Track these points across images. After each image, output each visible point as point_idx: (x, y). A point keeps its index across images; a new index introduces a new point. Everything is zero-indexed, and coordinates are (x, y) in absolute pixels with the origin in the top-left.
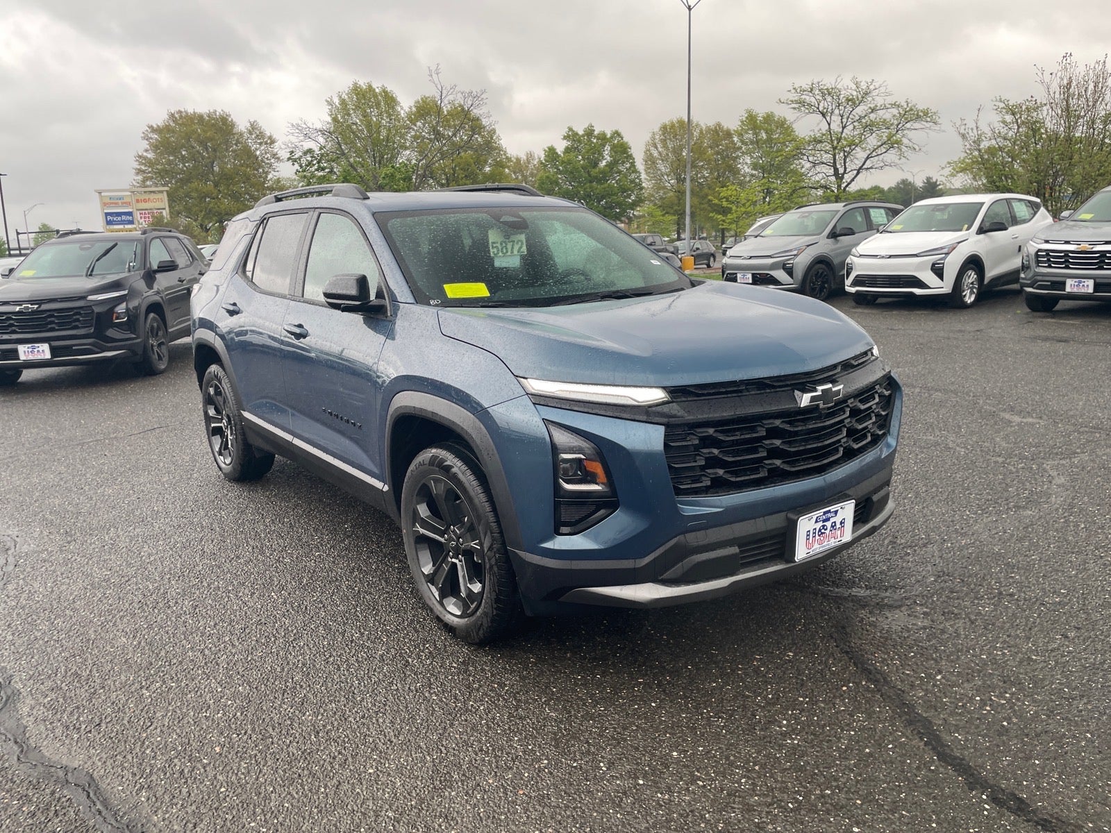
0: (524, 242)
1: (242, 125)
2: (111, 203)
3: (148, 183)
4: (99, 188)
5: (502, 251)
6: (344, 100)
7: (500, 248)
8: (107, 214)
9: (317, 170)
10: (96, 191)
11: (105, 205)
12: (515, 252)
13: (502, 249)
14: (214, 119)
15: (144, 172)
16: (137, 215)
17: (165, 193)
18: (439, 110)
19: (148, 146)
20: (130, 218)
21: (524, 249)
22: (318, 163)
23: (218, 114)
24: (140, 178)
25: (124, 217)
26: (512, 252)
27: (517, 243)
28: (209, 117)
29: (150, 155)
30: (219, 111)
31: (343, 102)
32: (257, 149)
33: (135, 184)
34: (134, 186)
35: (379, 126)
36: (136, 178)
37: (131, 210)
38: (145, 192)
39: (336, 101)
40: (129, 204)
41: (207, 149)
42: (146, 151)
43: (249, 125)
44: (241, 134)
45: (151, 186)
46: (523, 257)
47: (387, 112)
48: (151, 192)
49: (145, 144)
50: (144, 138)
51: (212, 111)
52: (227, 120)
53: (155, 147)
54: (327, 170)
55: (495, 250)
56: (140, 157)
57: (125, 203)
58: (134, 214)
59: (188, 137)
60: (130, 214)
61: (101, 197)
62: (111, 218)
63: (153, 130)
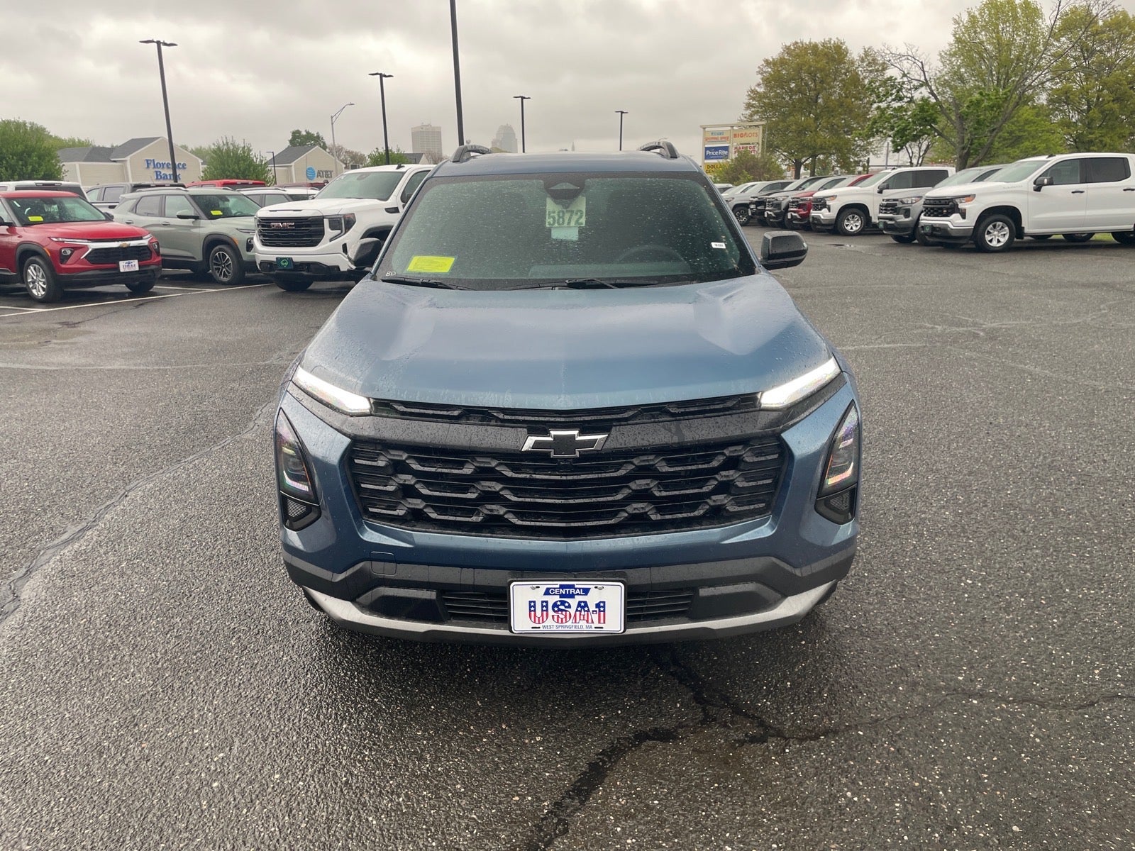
0: (584, 211)
1: (855, 53)
2: (712, 138)
3: (756, 117)
4: (705, 124)
5: (558, 223)
6: (974, 17)
7: (557, 217)
8: (707, 149)
9: (893, 100)
10: (701, 126)
11: (706, 139)
12: (573, 224)
13: (559, 220)
14: (828, 48)
15: (753, 106)
16: (732, 150)
17: (761, 128)
18: (1093, 20)
19: (761, 81)
20: (726, 153)
21: (583, 220)
22: (898, 92)
23: (832, 42)
24: (748, 112)
25: (720, 152)
26: (569, 223)
27: (577, 214)
28: (823, 46)
29: (761, 90)
30: (834, 40)
31: (973, 19)
32: (865, 78)
33: (742, 118)
34: (742, 120)
35: (1010, 43)
36: (744, 112)
37: (727, 145)
38: (750, 126)
39: (965, 18)
40: (727, 139)
41: (815, 80)
42: (759, 85)
43: (863, 51)
44: (853, 63)
45: (756, 120)
46: (581, 231)
47: (1025, 26)
48: (756, 126)
49: (759, 79)
50: (758, 73)
51: (827, 39)
52: (841, 48)
53: (767, 81)
54: (906, 100)
55: (551, 220)
56: (752, 91)
57: (724, 138)
58: (730, 149)
59: (799, 69)
60: (726, 148)
61: (705, 132)
62: (710, 153)
63: (767, 63)
